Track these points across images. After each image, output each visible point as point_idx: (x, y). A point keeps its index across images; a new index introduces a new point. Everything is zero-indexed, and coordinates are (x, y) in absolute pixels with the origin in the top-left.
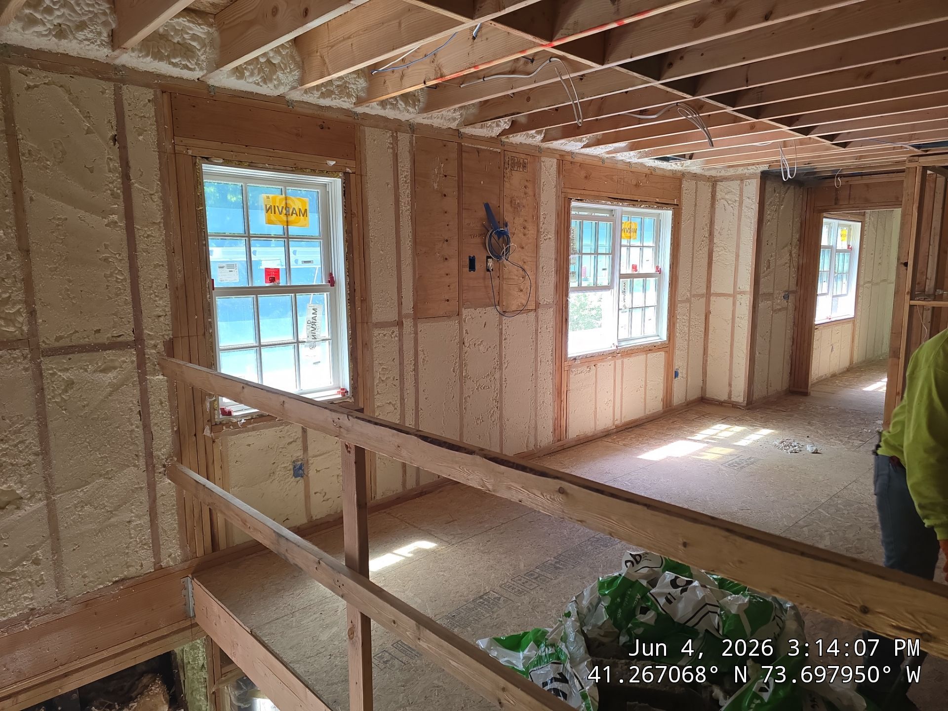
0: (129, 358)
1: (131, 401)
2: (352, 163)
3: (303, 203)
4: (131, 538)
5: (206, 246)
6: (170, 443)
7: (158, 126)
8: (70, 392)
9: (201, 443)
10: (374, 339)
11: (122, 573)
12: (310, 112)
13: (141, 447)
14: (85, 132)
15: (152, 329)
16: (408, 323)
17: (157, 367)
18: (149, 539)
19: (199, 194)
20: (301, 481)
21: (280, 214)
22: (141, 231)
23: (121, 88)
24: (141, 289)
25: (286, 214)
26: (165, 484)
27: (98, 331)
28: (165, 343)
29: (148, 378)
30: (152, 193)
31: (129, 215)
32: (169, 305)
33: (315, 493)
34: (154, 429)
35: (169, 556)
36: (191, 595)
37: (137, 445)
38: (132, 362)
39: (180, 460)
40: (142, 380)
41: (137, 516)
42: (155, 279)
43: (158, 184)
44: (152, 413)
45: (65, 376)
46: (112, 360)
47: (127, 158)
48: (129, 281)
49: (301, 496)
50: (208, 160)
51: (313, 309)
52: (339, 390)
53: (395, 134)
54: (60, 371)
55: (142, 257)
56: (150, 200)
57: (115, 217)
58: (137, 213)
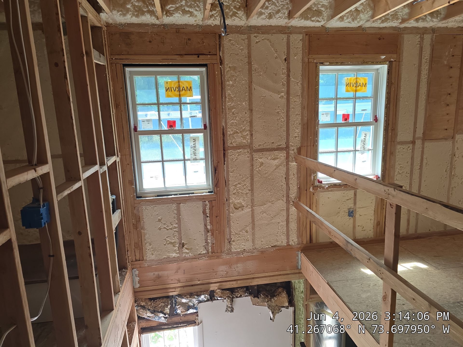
0: (283, 155)
1: (283, 173)
2: (395, 56)
3: (365, 80)
4: (279, 230)
5: (318, 104)
6: (296, 192)
7: (303, 51)
8: (262, 167)
9: (308, 194)
10: (397, 150)
11: (275, 243)
12: (374, 32)
13: (285, 193)
14: (275, 58)
15: (293, 142)
16: (419, 143)
17: (294, 159)
18: (285, 231)
19: (317, 80)
20: (352, 219)
21: (353, 86)
22: (293, 99)
23: (289, 36)
24: (290, 125)
25: (355, 87)
26: (293, 210)
27: (273, 143)
28: (297, 149)
29: (290, 163)
30: (298, 82)
31: (288, 93)
32: (300, 132)
33: (358, 226)
34: (290, 185)
35: (293, 241)
36: (300, 260)
37: (284, 192)
38: (284, 156)
39: (300, 200)
40: (287, 164)
41: (281, 221)
42: (296, 120)
43: (301, 78)
44: (290, 179)
45: (260, 160)
46: (277, 155)
47: (289, 68)
48: (286, 122)
49: (351, 226)
50: (322, 64)
51: (365, 134)
52: (375, 176)
53: (422, 36)
54: (259, 158)
55: (292, 110)
56: (297, 85)
57: (283, 94)
58: (292, 91)
